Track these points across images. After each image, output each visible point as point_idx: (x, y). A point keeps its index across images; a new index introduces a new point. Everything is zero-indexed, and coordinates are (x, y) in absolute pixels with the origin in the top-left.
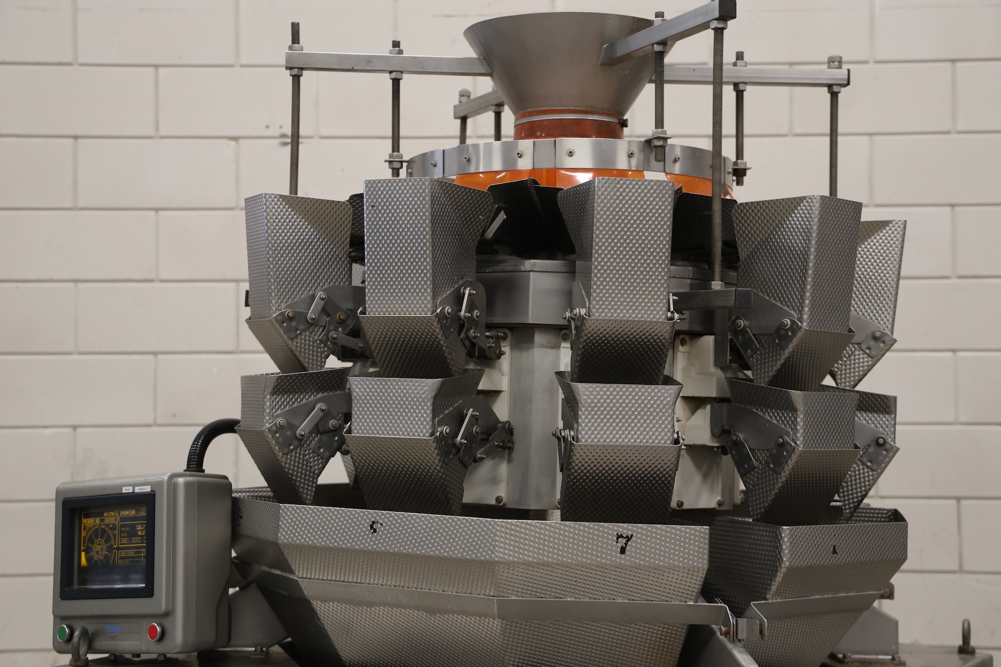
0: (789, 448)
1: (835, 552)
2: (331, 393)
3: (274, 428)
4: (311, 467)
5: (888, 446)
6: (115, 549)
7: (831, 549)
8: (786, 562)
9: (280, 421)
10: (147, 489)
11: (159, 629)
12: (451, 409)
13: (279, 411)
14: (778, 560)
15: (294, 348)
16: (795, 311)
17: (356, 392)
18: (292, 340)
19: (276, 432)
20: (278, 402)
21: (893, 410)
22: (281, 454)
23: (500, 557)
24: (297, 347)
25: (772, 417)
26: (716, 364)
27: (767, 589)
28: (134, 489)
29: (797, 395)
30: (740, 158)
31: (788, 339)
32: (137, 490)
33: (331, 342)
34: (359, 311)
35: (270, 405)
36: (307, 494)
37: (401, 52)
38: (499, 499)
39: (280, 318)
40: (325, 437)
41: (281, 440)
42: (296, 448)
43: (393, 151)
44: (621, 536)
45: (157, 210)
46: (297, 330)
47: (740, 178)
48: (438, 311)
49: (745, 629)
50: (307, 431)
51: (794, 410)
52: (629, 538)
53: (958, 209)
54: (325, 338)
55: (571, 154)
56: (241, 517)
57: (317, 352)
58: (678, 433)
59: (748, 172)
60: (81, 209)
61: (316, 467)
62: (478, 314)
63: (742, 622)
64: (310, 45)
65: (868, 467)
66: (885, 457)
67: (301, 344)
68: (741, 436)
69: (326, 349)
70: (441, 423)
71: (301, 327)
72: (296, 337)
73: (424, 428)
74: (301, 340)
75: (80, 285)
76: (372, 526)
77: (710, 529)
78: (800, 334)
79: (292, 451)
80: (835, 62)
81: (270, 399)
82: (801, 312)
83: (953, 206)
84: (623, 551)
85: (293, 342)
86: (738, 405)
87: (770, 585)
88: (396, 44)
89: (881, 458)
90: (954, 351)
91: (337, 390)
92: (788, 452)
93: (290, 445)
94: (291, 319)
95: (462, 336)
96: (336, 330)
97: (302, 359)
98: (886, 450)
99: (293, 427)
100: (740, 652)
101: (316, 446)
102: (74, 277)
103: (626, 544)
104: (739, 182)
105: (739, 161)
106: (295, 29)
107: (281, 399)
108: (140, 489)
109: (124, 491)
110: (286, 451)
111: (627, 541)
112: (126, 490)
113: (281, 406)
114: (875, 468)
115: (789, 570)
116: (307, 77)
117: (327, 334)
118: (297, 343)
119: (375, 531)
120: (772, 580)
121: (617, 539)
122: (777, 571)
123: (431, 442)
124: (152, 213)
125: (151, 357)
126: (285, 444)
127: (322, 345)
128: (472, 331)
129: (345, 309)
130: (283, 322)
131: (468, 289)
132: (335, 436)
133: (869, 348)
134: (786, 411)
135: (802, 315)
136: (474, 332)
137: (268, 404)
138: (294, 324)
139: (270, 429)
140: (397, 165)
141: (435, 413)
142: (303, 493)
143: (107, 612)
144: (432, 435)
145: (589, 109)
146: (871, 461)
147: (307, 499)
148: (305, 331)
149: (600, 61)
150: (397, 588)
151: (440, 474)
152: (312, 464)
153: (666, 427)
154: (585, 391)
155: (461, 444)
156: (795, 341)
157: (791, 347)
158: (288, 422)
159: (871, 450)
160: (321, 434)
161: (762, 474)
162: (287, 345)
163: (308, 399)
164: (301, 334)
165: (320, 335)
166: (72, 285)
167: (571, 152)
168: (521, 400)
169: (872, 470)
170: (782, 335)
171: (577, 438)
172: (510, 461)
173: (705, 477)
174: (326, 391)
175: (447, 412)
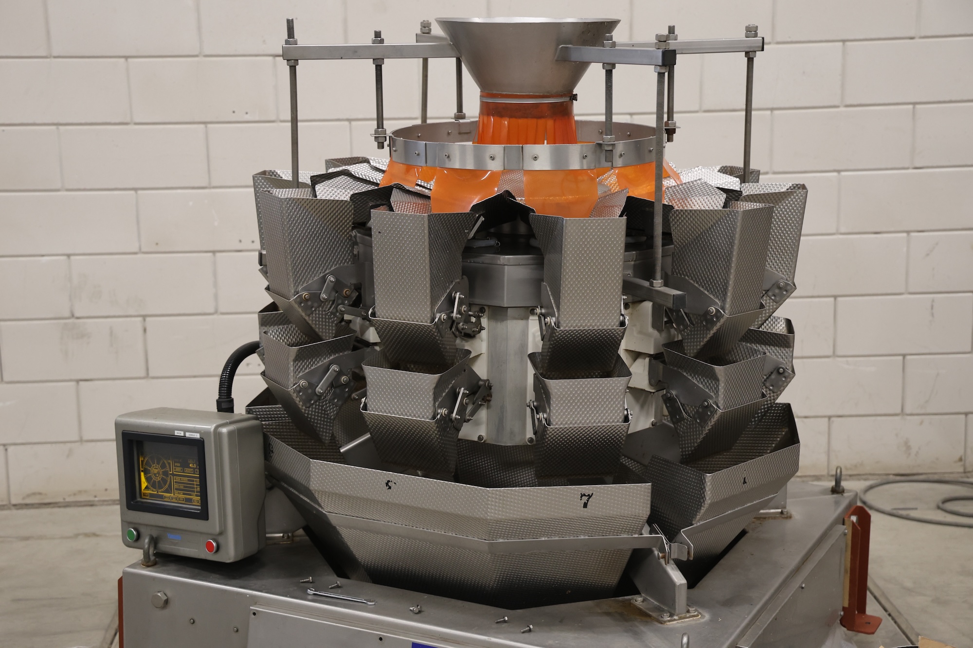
0: (712, 410)
1: (745, 482)
2: (341, 354)
3: (298, 389)
4: (328, 415)
5: (786, 374)
6: (171, 474)
7: (742, 481)
8: (708, 501)
9: (302, 382)
10: (197, 436)
11: (214, 544)
12: (447, 391)
13: (301, 374)
14: (702, 498)
15: (310, 322)
16: (719, 300)
17: (370, 378)
18: (309, 316)
19: (300, 392)
20: (300, 366)
21: (792, 345)
22: (304, 408)
23: (491, 516)
24: (312, 321)
25: (697, 381)
26: (654, 326)
27: (693, 517)
28: (185, 434)
29: (719, 369)
30: (671, 119)
31: (714, 323)
32: (188, 435)
33: (339, 313)
34: (370, 313)
35: (294, 370)
36: (326, 436)
37: (382, 41)
38: (480, 438)
39: (298, 300)
40: (338, 391)
41: (304, 397)
42: (315, 402)
43: (378, 127)
44: (584, 495)
45: (126, 57)
46: (312, 307)
47: (671, 136)
48: (436, 320)
49: (676, 551)
50: (324, 388)
51: (716, 379)
52: (590, 496)
53: (848, 43)
54: (335, 311)
55: (535, 158)
56: (272, 452)
57: (329, 322)
58: (627, 409)
59: (677, 130)
60: (55, 57)
61: (332, 414)
62: (465, 309)
63: (675, 546)
64: (303, 39)
65: (770, 390)
66: (784, 382)
67: (316, 318)
68: (674, 393)
69: (335, 318)
70: (440, 407)
71: (316, 305)
72: (312, 313)
73: (428, 411)
74: (316, 314)
75: (62, 128)
76: (387, 484)
77: (652, 485)
78: (722, 321)
79: (313, 404)
80: (752, 31)
81: (294, 364)
82: (724, 301)
83: (844, 41)
84: (585, 505)
85: (309, 317)
86: (672, 367)
87: (696, 515)
88: (378, 34)
89: (780, 383)
90: (839, 171)
91: (345, 351)
92: (711, 412)
93: (311, 400)
94: (307, 300)
95: (453, 329)
96: (343, 303)
97: (317, 330)
98: (785, 377)
99: (312, 386)
100: (673, 569)
101: (332, 398)
102: (56, 121)
103: (588, 501)
104: (670, 139)
105: (670, 122)
106: (290, 25)
107: (302, 364)
108: (190, 435)
109: (176, 434)
110: (308, 405)
111: (589, 499)
112: (177, 433)
113: (302, 369)
114: (775, 391)
115: (711, 505)
116: (302, 66)
117: (336, 308)
118: (312, 318)
119: (390, 488)
120: (697, 512)
121: (581, 497)
122: (701, 506)
123: (433, 424)
124: (123, 60)
125: (132, 192)
126: (307, 401)
127: (332, 316)
128: (461, 324)
129: (349, 285)
130: (301, 303)
131: (458, 293)
132: (346, 388)
133: (774, 295)
134: (710, 379)
135: (724, 304)
136: (463, 325)
137: (292, 369)
138: (309, 303)
139: (295, 390)
140: (381, 140)
141: (435, 399)
142: (322, 435)
143: (169, 525)
144: (434, 417)
145: (546, 94)
146: (772, 386)
147: (326, 439)
148: (319, 307)
149: (556, 58)
150: (408, 527)
151: (437, 436)
152: (328, 412)
153: (619, 409)
154: (555, 386)
155: (456, 418)
156: (719, 325)
157: (715, 329)
158: (309, 383)
159: (773, 377)
160: (335, 388)
161: (690, 425)
162: (305, 320)
163: (323, 361)
164: (315, 310)
165: (331, 307)
166: (54, 128)
167: (536, 157)
168: (496, 360)
169: (773, 392)
170: (708, 319)
171: (550, 421)
172: (488, 408)
173: (642, 406)
174: (337, 352)
175: (444, 394)
